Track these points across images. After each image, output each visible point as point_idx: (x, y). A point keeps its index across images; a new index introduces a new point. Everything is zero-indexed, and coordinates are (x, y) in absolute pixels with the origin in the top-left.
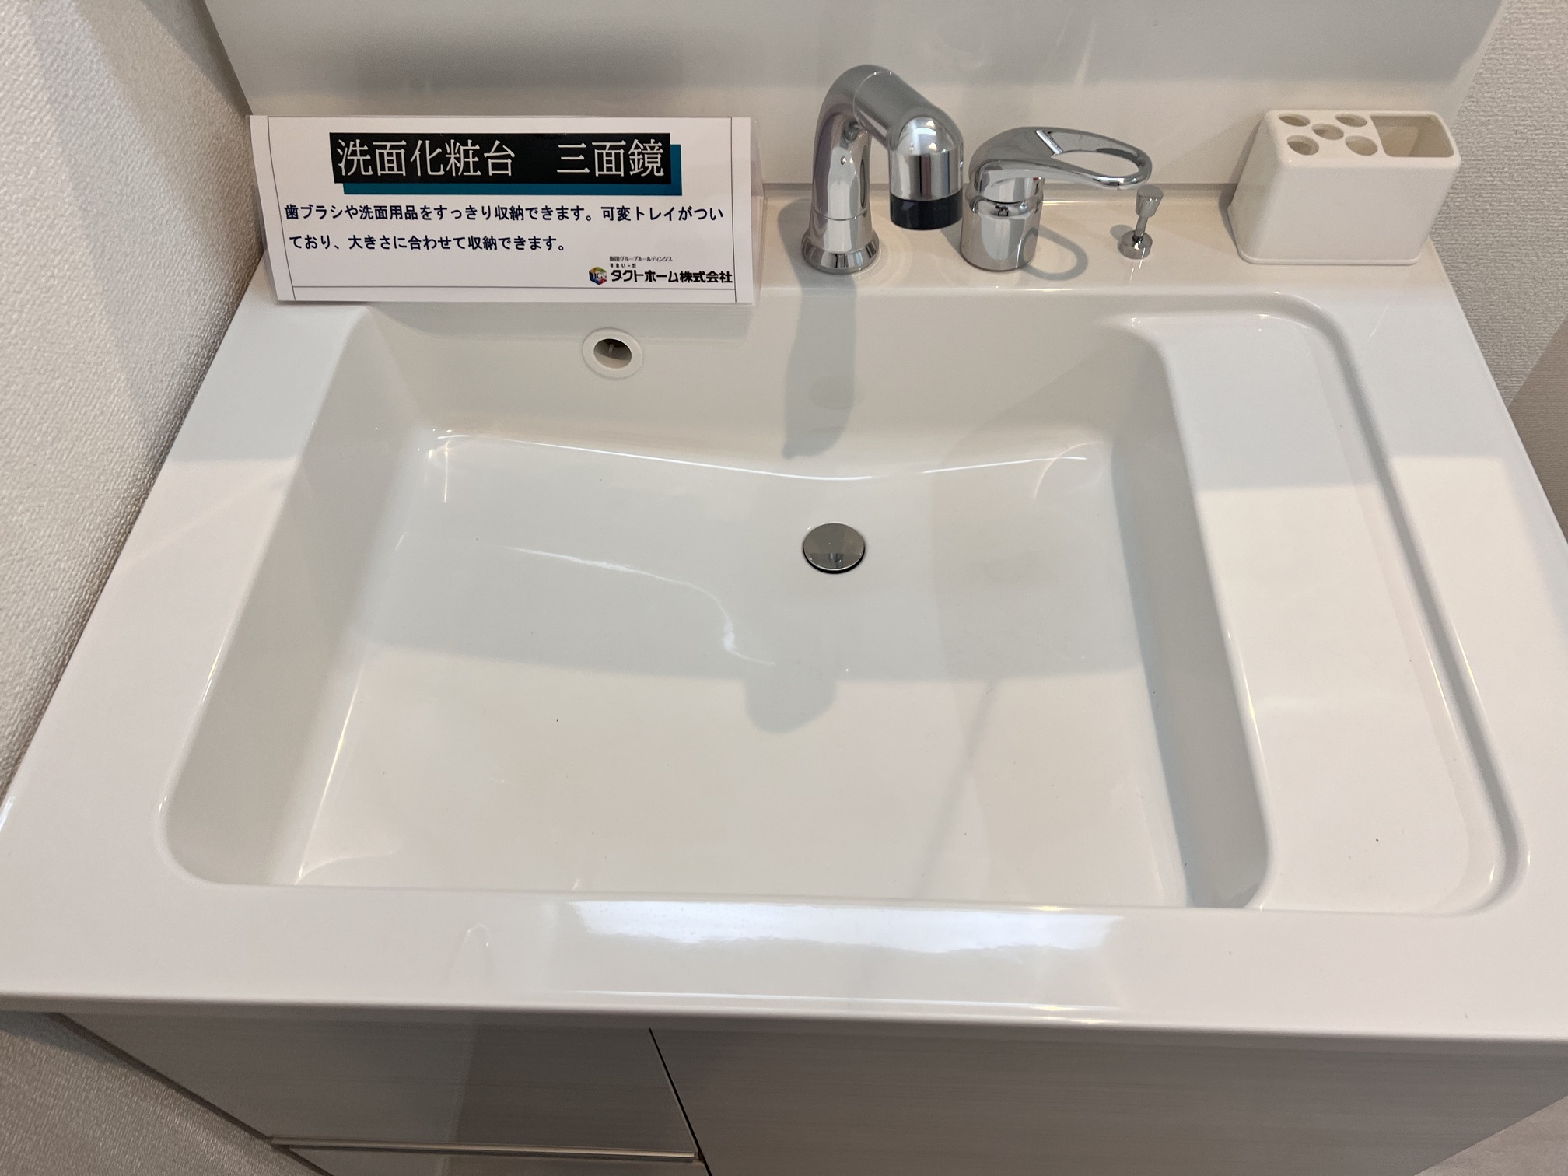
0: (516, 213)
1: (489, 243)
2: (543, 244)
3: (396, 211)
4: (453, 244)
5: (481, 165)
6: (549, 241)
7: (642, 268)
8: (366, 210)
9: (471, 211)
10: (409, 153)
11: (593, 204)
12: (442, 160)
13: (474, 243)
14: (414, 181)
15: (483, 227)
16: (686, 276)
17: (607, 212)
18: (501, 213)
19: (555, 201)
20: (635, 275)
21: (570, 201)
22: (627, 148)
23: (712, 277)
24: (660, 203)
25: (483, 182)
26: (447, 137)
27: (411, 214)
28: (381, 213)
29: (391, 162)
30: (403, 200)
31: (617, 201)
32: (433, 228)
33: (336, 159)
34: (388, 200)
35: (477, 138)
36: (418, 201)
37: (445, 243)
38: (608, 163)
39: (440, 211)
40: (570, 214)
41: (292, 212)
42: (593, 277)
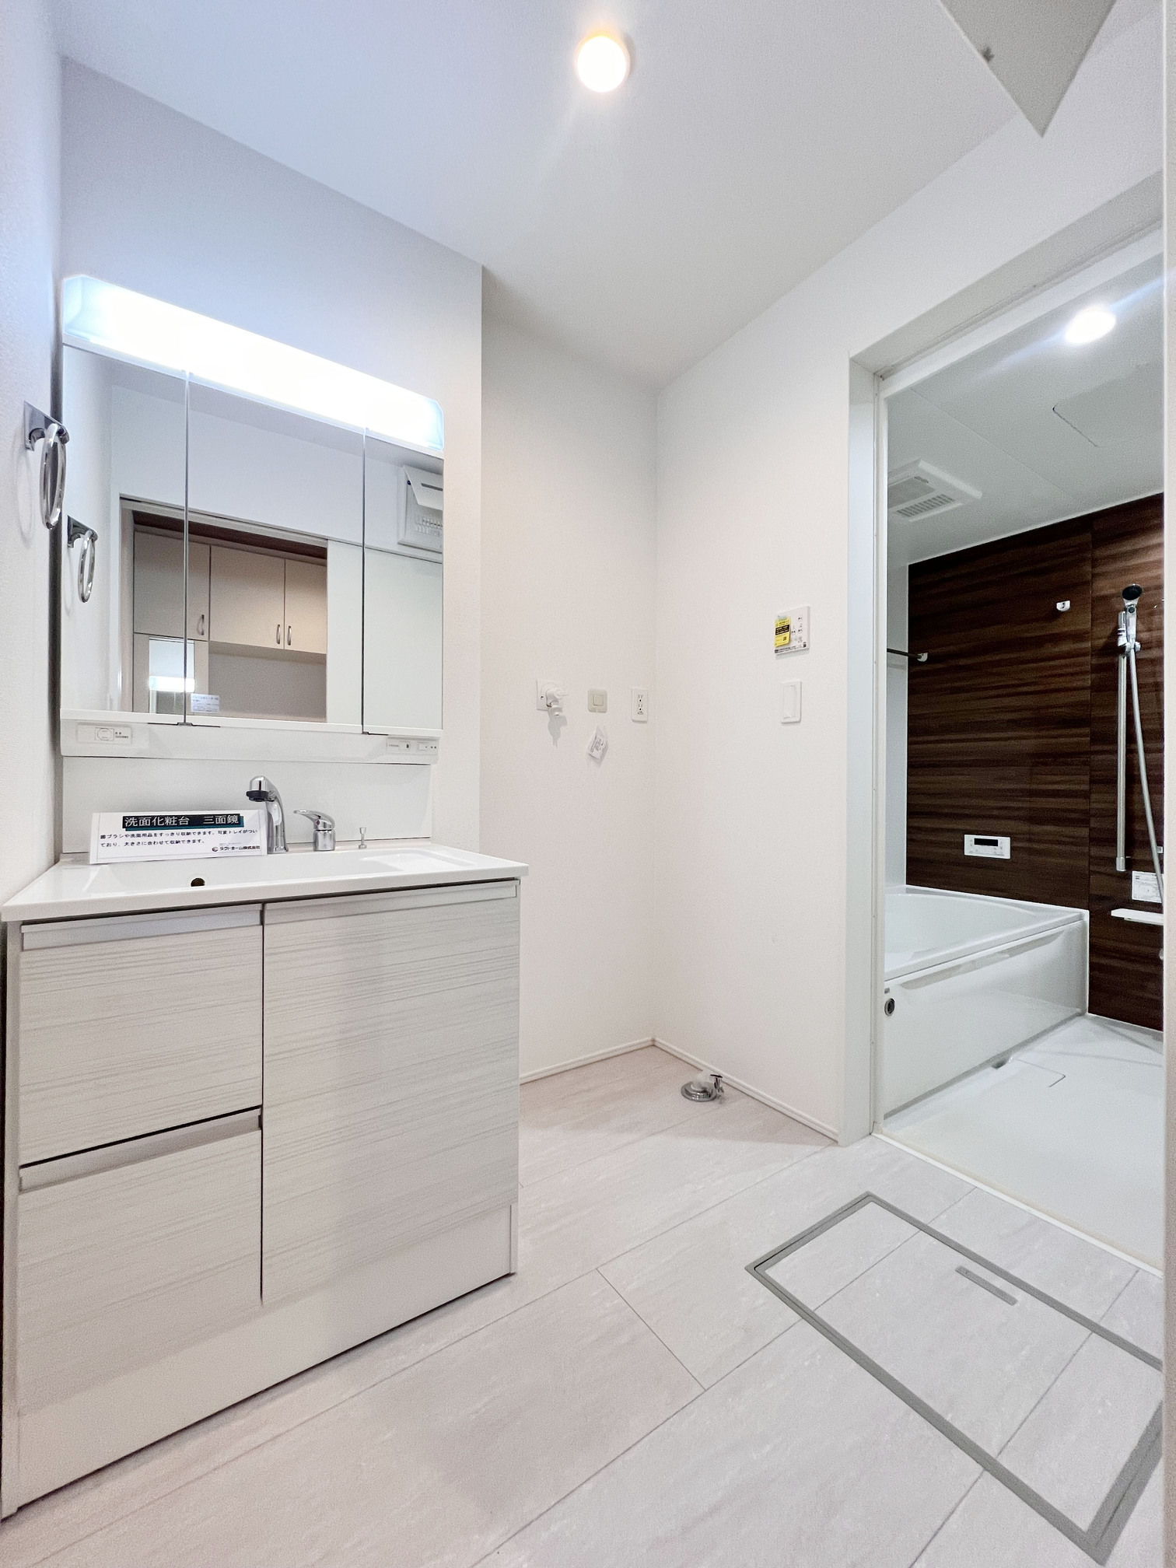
0: (188, 834)
1: (177, 842)
2: (197, 842)
3: (144, 835)
4: (165, 843)
5: (177, 822)
6: (199, 841)
7: (230, 846)
8: (133, 835)
9: (173, 834)
10: (152, 820)
11: (215, 830)
12: (164, 821)
13: (172, 842)
14: (152, 827)
15: (175, 838)
16: (245, 848)
17: (219, 832)
18: (183, 834)
19: (202, 830)
20: (227, 848)
21: (207, 830)
22: (226, 818)
23: (254, 848)
24: (237, 829)
25: (178, 826)
26: (166, 816)
27: (150, 835)
28: (139, 836)
29: (144, 822)
30: (147, 832)
31: (223, 829)
32: (158, 839)
33: (124, 822)
34: (141, 832)
35: (175, 816)
36: (152, 832)
37: (161, 843)
38: (220, 821)
39: (161, 834)
40: (207, 833)
41: (103, 837)
42: (213, 850)
